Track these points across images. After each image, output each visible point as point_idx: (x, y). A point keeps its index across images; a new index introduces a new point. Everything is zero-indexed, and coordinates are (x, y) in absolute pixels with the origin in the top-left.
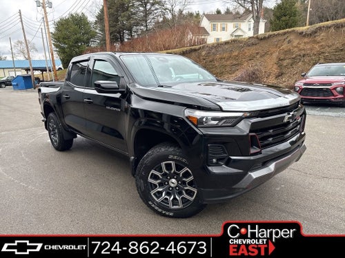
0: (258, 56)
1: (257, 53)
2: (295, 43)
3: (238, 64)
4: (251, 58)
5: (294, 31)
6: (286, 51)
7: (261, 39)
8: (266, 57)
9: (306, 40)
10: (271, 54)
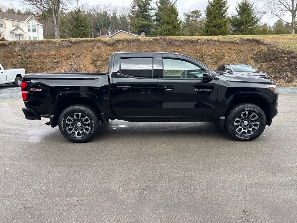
0: (74, 57)
1: (73, 54)
2: (103, 49)
3: (57, 62)
4: (68, 58)
5: (99, 40)
6: (98, 55)
7: (74, 43)
8: (82, 58)
9: (110, 48)
10: (85, 56)
